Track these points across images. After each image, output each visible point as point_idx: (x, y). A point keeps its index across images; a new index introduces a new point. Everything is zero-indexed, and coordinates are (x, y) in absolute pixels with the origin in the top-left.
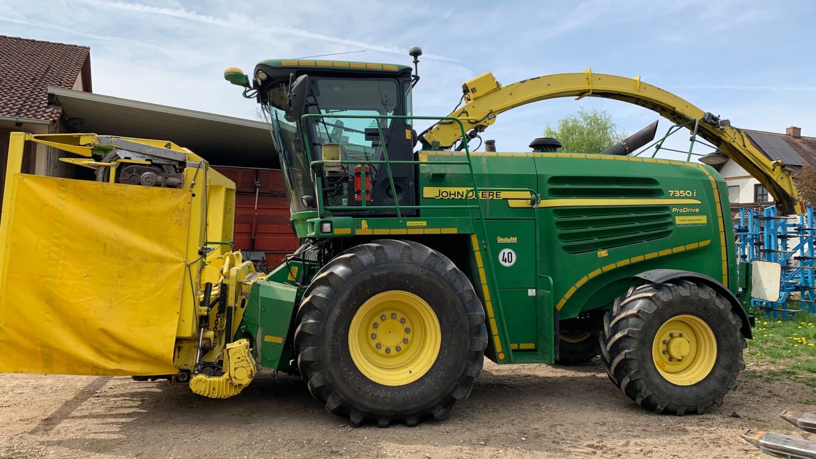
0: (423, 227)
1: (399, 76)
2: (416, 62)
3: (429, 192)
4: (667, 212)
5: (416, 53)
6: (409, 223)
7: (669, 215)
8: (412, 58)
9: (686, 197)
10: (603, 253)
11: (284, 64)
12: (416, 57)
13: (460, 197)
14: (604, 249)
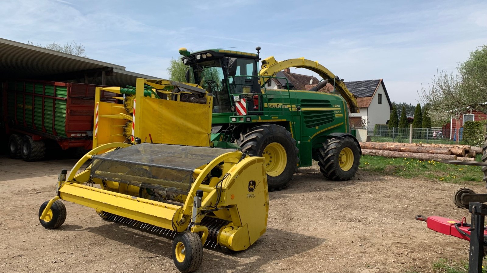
0: (277, 119)
1: (255, 58)
2: (258, 53)
3: (266, 105)
4: (333, 113)
5: (258, 49)
6: (273, 118)
7: (333, 114)
8: (257, 51)
9: (337, 107)
10: (317, 128)
11: (220, 51)
12: (258, 51)
13: (275, 107)
14: (317, 126)
